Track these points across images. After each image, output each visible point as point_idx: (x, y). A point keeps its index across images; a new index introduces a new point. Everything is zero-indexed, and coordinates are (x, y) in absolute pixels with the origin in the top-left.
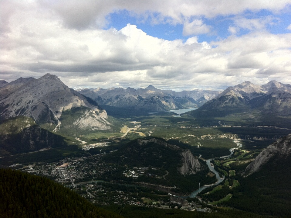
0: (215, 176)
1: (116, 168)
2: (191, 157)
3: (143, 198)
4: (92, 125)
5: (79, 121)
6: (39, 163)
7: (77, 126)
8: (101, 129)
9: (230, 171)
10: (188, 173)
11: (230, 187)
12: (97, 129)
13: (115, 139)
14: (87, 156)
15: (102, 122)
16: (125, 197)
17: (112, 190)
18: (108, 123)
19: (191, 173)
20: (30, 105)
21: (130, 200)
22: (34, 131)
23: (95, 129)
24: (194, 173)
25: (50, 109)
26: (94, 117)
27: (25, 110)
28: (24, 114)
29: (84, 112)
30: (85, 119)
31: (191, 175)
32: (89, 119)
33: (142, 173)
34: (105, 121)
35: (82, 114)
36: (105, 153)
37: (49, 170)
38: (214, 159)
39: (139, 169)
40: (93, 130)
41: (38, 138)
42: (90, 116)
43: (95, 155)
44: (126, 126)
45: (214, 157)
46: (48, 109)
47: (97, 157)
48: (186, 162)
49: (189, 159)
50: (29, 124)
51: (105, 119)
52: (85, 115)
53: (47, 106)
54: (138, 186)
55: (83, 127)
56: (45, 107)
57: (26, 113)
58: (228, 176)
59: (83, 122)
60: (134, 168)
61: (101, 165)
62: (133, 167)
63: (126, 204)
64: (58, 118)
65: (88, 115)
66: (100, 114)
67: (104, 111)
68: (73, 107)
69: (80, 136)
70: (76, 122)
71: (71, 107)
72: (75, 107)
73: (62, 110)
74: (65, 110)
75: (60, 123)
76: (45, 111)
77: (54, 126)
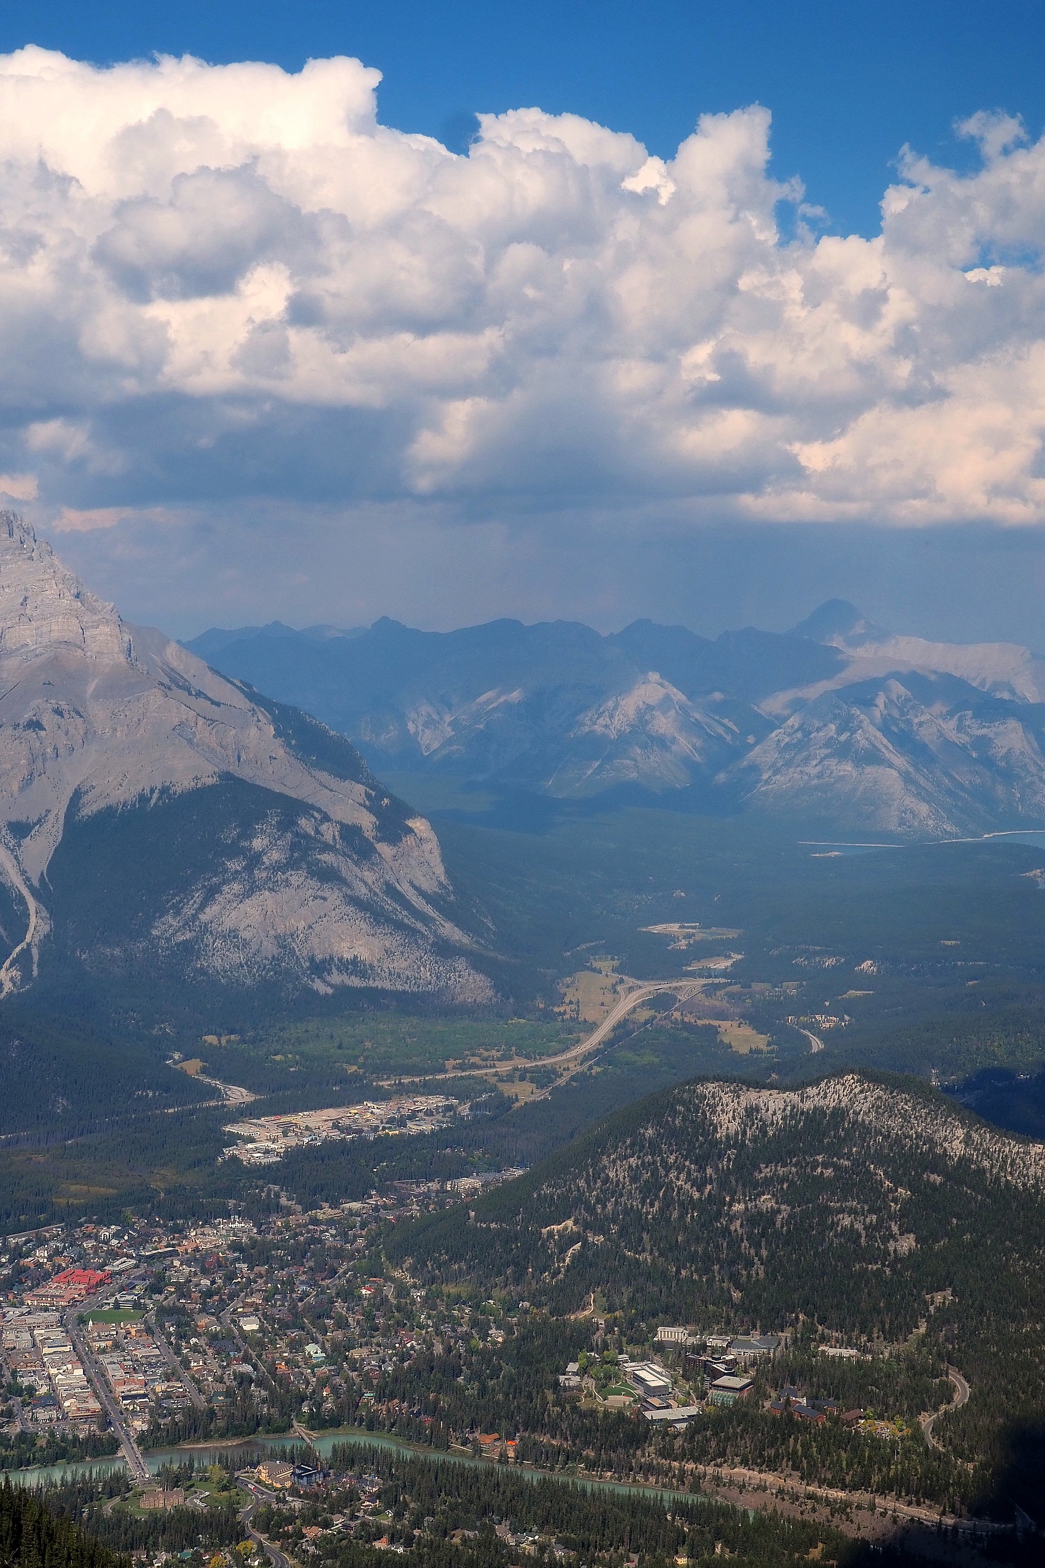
1: (509, 1331)
4: (311, 947)
5: (202, 908)
7: (189, 950)
8: (387, 985)
12: (355, 982)
13: (509, 1078)
15: (400, 927)
18: (450, 931)
23: (336, 978)
26: (328, 876)
29: (245, 832)
30: (248, 893)
32: (290, 891)
33: (730, 1379)
34: (429, 910)
35: (234, 851)
39: (701, 1348)
40: (319, 986)
42: (291, 864)
43: (326, 1212)
44: (606, 965)
47: (344, 1227)
51: (426, 896)
52: (255, 861)
55: (237, 957)
59: (230, 919)
61: (378, 1301)
62: (653, 1330)
64: (23, 872)
65: (275, 856)
66: (384, 849)
67: (419, 825)
68: (152, 791)
69: (211, 1039)
70: (178, 912)
71: (139, 789)
72: (168, 788)
73: (61, 809)
74: (89, 809)
75: (39, 925)
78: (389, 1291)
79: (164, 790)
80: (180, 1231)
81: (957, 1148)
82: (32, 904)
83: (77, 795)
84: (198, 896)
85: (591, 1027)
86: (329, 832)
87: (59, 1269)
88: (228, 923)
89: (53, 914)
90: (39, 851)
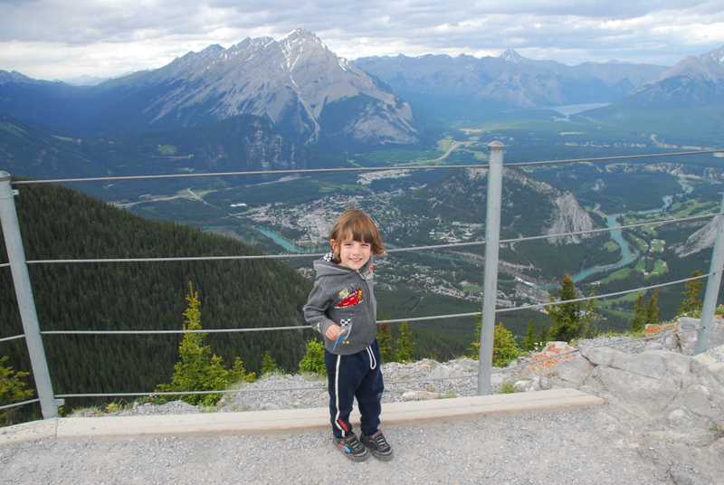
0: (619, 250)
1: (419, 222)
2: (573, 209)
3: (464, 283)
4: (380, 133)
5: (354, 124)
6: (276, 204)
7: (351, 134)
8: (398, 142)
9: (653, 242)
10: (564, 241)
11: (646, 274)
12: (390, 142)
13: (424, 164)
14: (365, 194)
15: (400, 128)
16: (429, 278)
17: (405, 264)
18: (413, 129)
19: (569, 242)
20: (264, 92)
21: (437, 284)
22: (268, 143)
23: (386, 141)
24: (577, 241)
25: (300, 99)
26: (384, 117)
27: (255, 102)
28: (254, 110)
29: (365, 107)
30: (365, 121)
31: (569, 245)
32: (375, 120)
33: (468, 234)
34: (408, 125)
35: (362, 111)
36: (400, 191)
37: (293, 218)
38: (623, 215)
39: (462, 227)
40: (381, 142)
41: (277, 156)
42: (375, 114)
43: (380, 195)
44: (450, 138)
45: (624, 211)
46: (296, 98)
47: (384, 198)
48: (561, 218)
49: (569, 213)
50: (261, 129)
51: (408, 121)
52: (367, 113)
53: (295, 94)
54: (457, 260)
55: (363, 136)
56: (291, 97)
57: (257, 109)
58: (648, 252)
59: (361, 127)
60: (454, 223)
61: (391, 215)
62: (452, 222)
63: (429, 291)
64: (314, 116)
65: (371, 112)
66: (397, 110)
67: (406, 104)
68: (343, 97)
69: (356, 155)
70: (349, 125)
71: (340, 97)
73: (322, 101)
74: (329, 101)
75: (318, 128)
76: (291, 104)
77: (307, 134)
78: (393, 213)
79: (346, 97)
80: (348, 198)
81: (525, 183)
82: (316, 123)
83: (326, 98)
84: (354, 122)
85: (444, 153)
86: (384, 106)
89: (321, 126)
90: (318, 111)
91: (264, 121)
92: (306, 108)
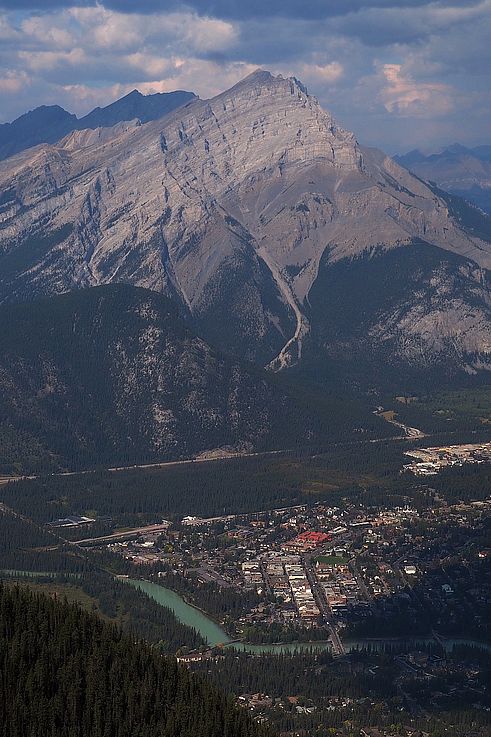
4: (464, 345)
5: (398, 320)
7: (390, 345)
20: (169, 231)
22: (174, 360)
23: (479, 365)
25: (262, 252)
26: (475, 302)
27: (144, 255)
28: (140, 276)
30: (426, 312)
32: (453, 311)
35: (419, 286)
40: (468, 369)
41: (194, 394)
42: (454, 295)
46: (251, 250)
50: (156, 324)
52: (431, 292)
53: (247, 238)
55: (418, 351)
56: (238, 245)
57: (148, 272)
64: (294, 296)
65: (444, 289)
68: (371, 248)
69: (401, 399)
70: (384, 323)
71: (364, 247)
72: (381, 247)
73: (317, 258)
74: (334, 258)
75: (302, 327)
76: (236, 264)
77: (275, 341)
79: (379, 248)
80: (374, 513)
82: (299, 315)
83: (327, 250)
84: (397, 313)
86: (478, 275)
87: (303, 531)
88: (414, 331)
89: (311, 322)
90: (305, 282)
91: (167, 303)
92: (276, 276)
